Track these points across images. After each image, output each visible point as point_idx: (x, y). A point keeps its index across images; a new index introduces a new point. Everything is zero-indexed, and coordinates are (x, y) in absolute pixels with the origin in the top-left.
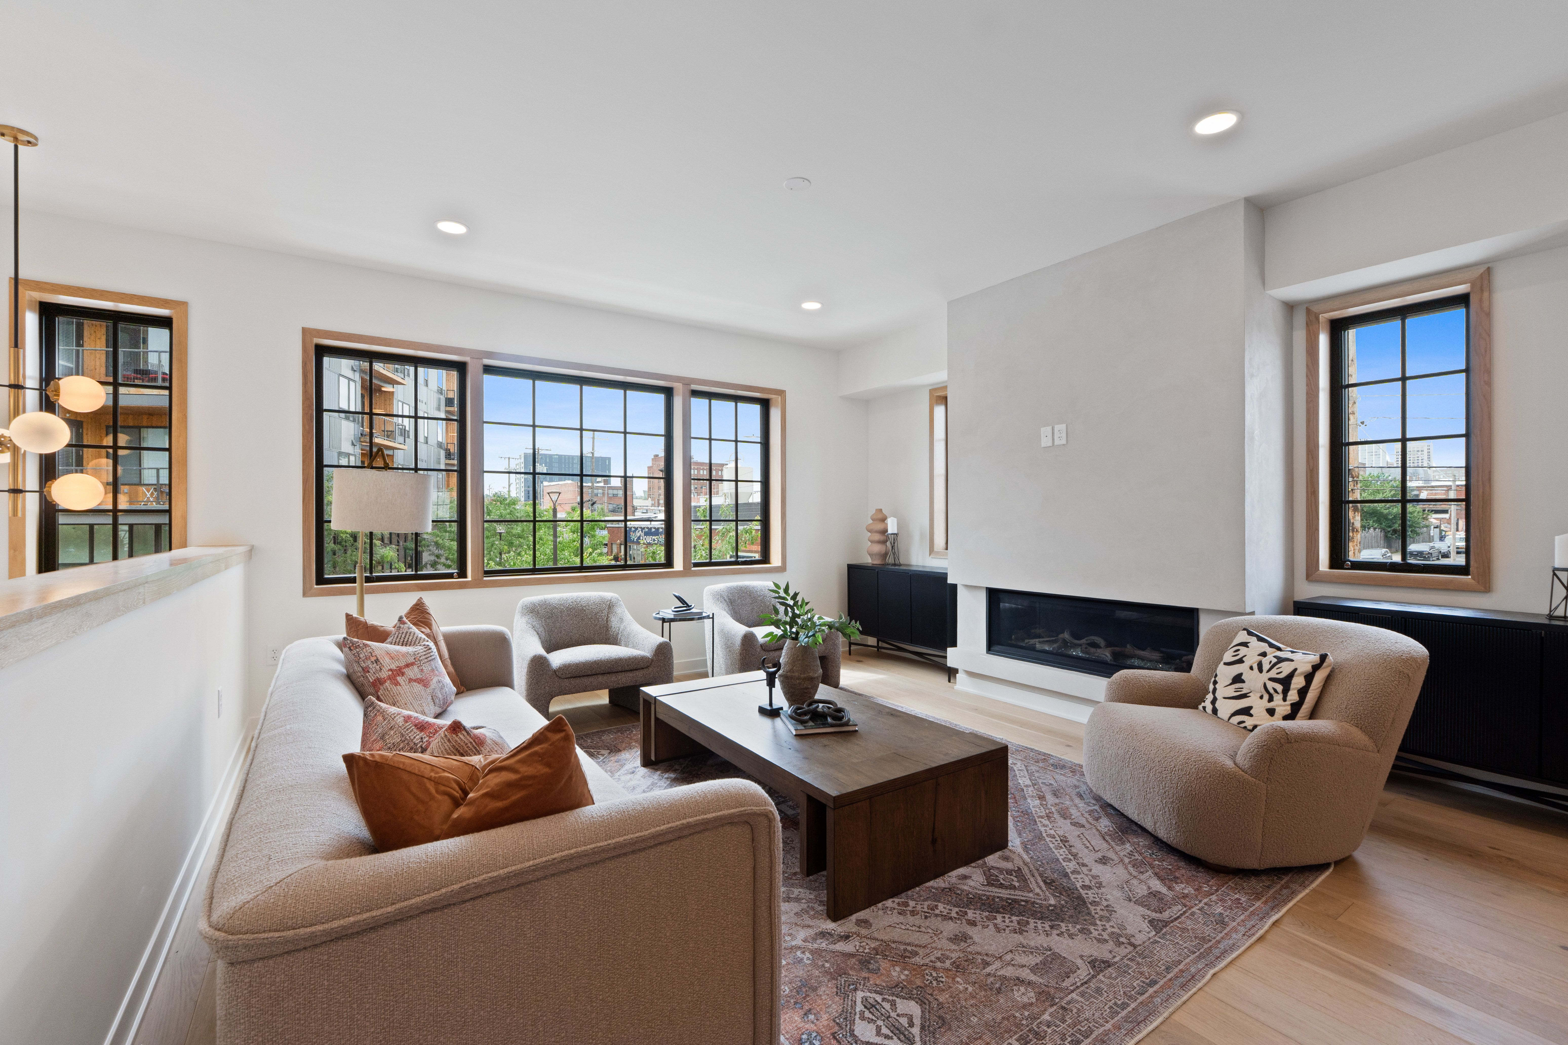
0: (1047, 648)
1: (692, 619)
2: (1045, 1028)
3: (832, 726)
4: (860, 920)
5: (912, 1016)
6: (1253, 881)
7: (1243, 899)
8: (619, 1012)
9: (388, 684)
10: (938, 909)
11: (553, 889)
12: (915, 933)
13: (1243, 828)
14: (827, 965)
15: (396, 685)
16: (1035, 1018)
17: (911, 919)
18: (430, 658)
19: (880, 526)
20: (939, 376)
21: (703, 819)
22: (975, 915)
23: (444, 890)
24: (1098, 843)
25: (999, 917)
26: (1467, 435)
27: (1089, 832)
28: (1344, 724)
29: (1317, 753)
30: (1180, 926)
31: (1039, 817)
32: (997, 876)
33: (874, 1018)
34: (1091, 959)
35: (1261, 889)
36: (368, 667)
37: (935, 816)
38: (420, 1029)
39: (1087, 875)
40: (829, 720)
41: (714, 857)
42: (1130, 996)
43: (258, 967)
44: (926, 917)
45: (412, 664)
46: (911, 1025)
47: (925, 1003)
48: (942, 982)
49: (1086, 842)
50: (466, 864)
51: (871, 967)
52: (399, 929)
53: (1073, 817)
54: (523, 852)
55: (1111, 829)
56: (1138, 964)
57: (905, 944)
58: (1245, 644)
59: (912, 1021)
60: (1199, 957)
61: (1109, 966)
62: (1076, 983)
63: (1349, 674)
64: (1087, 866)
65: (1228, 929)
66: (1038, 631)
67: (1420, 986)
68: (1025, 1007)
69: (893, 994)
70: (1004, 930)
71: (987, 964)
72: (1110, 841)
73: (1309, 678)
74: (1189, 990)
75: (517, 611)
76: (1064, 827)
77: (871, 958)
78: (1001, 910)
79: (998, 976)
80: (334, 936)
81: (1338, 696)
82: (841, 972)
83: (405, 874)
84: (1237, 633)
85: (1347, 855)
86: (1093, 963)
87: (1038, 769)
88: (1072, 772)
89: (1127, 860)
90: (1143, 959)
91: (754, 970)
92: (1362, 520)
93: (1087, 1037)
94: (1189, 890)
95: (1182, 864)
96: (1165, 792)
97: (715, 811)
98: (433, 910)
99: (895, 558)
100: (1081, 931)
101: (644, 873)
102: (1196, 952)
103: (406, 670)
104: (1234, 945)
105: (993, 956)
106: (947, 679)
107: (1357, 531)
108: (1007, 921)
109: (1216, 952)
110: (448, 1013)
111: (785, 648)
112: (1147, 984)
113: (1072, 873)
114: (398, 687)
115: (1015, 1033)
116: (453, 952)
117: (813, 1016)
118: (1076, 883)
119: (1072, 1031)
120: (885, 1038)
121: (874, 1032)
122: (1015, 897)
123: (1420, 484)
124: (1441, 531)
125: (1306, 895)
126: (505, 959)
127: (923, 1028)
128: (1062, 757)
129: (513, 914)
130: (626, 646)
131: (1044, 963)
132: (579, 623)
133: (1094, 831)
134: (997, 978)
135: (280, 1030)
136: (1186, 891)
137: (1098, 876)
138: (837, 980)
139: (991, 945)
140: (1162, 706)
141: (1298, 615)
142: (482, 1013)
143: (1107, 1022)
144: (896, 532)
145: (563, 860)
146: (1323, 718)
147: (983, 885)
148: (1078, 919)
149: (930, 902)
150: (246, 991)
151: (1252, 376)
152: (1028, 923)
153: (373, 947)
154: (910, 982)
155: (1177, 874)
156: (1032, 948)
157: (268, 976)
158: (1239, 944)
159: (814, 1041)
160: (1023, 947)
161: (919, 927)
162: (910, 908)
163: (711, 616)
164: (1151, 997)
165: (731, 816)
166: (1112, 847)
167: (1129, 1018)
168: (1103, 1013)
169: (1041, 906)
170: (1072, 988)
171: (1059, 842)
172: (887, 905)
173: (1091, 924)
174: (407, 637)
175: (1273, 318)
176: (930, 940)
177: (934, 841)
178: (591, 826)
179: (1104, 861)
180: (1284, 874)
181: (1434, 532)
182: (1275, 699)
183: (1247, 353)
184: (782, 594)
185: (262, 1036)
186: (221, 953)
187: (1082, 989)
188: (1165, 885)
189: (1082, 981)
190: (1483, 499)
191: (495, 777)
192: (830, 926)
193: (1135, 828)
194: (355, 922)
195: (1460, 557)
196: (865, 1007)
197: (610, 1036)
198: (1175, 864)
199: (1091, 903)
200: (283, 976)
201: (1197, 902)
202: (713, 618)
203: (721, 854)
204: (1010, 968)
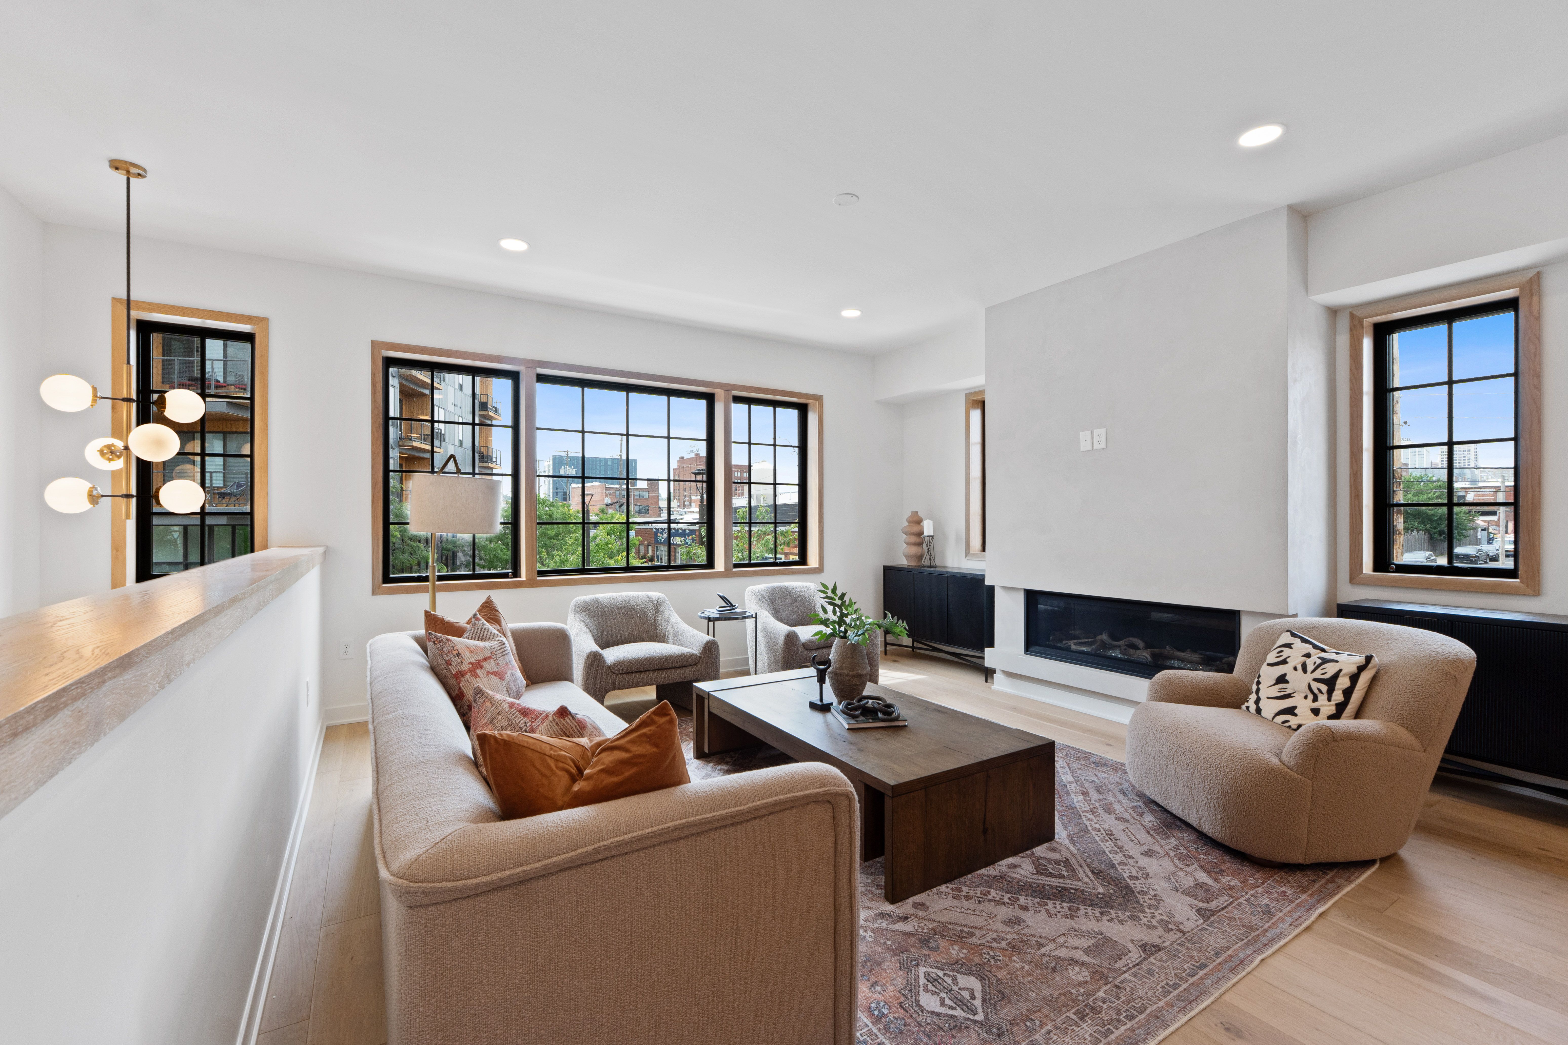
0: (1085, 649)
1: (737, 619)
2: (1101, 1004)
3: (883, 720)
4: (917, 903)
5: (972, 989)
6: (1299, 875)
7: (1289, 892)
8: (721, 968)
9: (468, 676)
10: (990, 894)
11: (666, 855)
12: (970, 916)
13: (1289, 823)
14: (889, 943)
15: (476, 677)
16: (1090, 995)
17: (966, 904)
18: (504, 653)
19: (916, 529)
20: (977, 381)
21: (793, 797)
22: (1026, 901)
23: (580, 851)
24: (1143, 836)
25: (1050, 903)
26: (1516, 439)
27: (1134, 826)
28: (1389, 723)
29: (1363, 751)
30: (1228, 915)
31: (1083, 812)
32: (1045, 865)
33: (937, 990)
34: (1141, 943)
35: (1307, 883)
36: (450, 660)
37: (985, 807)
38: (558, 973)
39: (1133, 867)
40: (880, 715)
41: (801, 832)
42: (1181, 978)
43: (432, 911)
44: (980, 902)
45: (489, 658)
46: (973, 997)
47: (985, 979)
48: (1000, 960)
49: (1131, 836)
50: (596, 829)
51: (931, 945)
52: (542, 883)
53: (1117, 812)
54: (642, 821)
55: (1155, 824)
56: (1188, 948)
57: (962, 926)
58: (1289, 646)
59: (973, 994)
60: (1247, 944)
61: (1159, 950)
62: (1128, 965)
63: (1395, 675)
64: (1133, 858)
65: (1275, 919)
66: (1078, 632)
67: (1467, 976)
68: (1080, 984)
69: (953, 970)
70: (1056, 915)
71: (1042, 945)
72: (1155, 835)
73: (1354, 678)
74: (1239, 974)
75: (570, 610)
76: (1109, 822)
77: (930, 938)
78: (1051, 897)
79: (1053, 956)
80: (492, 886)
81: (1383, 697)
82: (902, 950)
83: (546, 836)
84: (1280, 635)
85: (1393, 852)
86: (1144, 947)
87: (1080, 766)
88: (1114, 770)
89: (1172, 854)
90: (1192, 944)
91: (835, 937)
92: (1405, 522)
93: (1141, 1013)
94: (1235, 882)
95: (1227, 858)
96: (1210, 788)
97: (802, 790)
98: (569, 868)
99: (930, 559)
100: (1131, 917)
101: (741, 844)
102: (1244, 940)
103: (484, 664)
104: (1281, 934)
105: (1046, 938)
106: (984, 679)
107: (1400, 533)
108: (1058, 907)
109: (1264, 940)
110: (581, 960)
111: (834, 646)
112: (1197, 967)
113: (1118, 864)
114: (478, 679)
115: (1073, 1007)
116: (585, 906)
117: (880, 988)
118: (1124, 874)
119: (1126, 1007)
120: (949, 1008)
121: (939, 1003)
122: (1065, 885)
123: (1466, 484)
124: (1489, 533)
125: (1351, 890)
126: (627, 915)
127: (984, 1001)
128: (1103, 756)
129: (633, 875)
130: (675, 644)
131: (1096, 946)
132: (628, 621)
133: (1139, 825)
134: (1051, 958)
135: (449, 966)
136: (1232, 884)
137: (1145, 868)
138: (899, 956)
139: (1044, 928)
140: (1205, 705)
141: (1342, 617)
142: (608, 962)
143: (1160, 1000)
144: (932, 534)
145: (676, 829)
146: (1369, 719)
147: (1032, 874)
148: (1127, 906)
149: (982, 889)
150: (423, 931)
151: (1295, 381)
152: (1078, 909)
153: (521, 899)
154: (969, 960)
155: (1223, 868)
156: (1084, 932)
157: (440, 919)
158: (1286, 933)
159: (883, 1010)
160: (1075, 931)
161: (974, 911)
162: (964, 894)
163: (754, 616)
164: (1201, 978)
165: (817, 795)
166: (1157, 841)
167: (1181, 997)
168: (1155, 992)
169: (1090, 894)
170: (1124, 969)
171: (1105, 835)
172: (942, 890)
173: (1140, 911)
174: (482, 633)
175: (1316, 323)
176: (985, 923)
177: (985, 831)
178: (697, 800)
179: (1149, 853)
180: (1329, 869)
181: (1480, 534)
182: (1319, 699)
183: (1289, 359)
184: (830, 594)
185: (435, 970)
186: (403, 898)
187: (1134, 970)
188: (1211, 877)
189: (1134, 963)
190: (1532, 503)
191: (608, 755)
192: (888, 907)
193: (1178, 823)
194: (510, 875)
195: (1509, 560)
196: (928, 981)
197: (713, 989)
198: (1221, 858)
199: (1138, 893)
200: (451, 920)
201: (1243, 894)
202: (756, 617)
203: (807, 830)
204: (1063, 949)
